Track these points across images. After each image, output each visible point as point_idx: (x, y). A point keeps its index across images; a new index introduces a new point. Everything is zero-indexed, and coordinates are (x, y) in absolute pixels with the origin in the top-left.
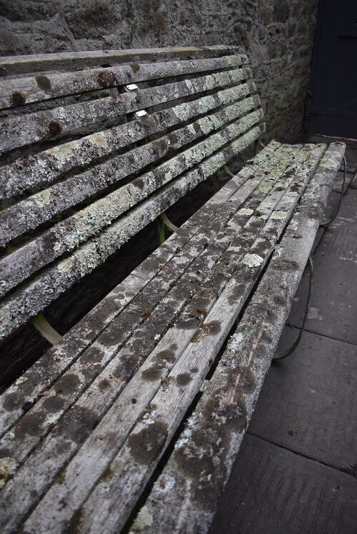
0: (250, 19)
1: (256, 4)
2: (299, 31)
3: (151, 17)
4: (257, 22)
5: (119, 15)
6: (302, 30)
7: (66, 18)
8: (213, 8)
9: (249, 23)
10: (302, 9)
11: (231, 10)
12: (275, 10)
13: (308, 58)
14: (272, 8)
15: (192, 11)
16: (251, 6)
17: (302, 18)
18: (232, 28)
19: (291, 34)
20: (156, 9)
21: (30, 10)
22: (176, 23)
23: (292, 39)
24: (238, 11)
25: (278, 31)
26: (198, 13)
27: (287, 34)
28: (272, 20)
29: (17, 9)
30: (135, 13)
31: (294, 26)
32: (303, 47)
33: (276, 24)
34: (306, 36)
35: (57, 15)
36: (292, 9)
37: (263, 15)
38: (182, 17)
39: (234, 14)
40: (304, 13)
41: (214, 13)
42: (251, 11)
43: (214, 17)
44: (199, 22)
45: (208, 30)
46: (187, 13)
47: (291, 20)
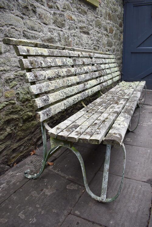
0: (99, 45)
1: (100, 40)
2: (116, 51)
3: (67, 42)
4: (101, 46)
5: (57, 41)
6: (118, 51)
7: (42, 40)
8: (86, 40)
9: (99, 47)
10: (117, 43)
11: (92, 42)
12: (107, 43)
13: (121, 61)
14: (106, 42)
15: (80, 41)
16: (99, 41)
17: (117, 46)
18: (93, 48)
19: (114, 52)
20: (68, 39)
21: (32, 36)
22: (74, 45)
23: (114, 53)
24: (95, 42)
25: (109, 50)
26: (81, 42)
27: (112, 51)
28: (106, 46)
29: (28, 35)
30: (62, 40)
31: (115, 49)
32: (119, 57)
33: (108, 48)
34: (119, 53)
35: (39, 39)
36: (113, 43)
37: (103, 44)
38: (76, 43)
39: (93, 43)
40: (118, 45)
41: (87, 42)
42: (99, 43)
43: (87, 44)
44: (82, 45)
45: (85, 48)
46: (78, 42)
47: (113, 47)
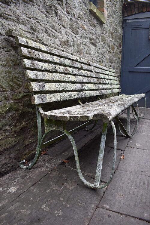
0: (103, 59)
1: (104, 55)
2: (116, 68)
3: (79, 48)
4: (105, 61)
5: (71, 45)
7: (60, 40)
8: (94, 52)
9: (103, 60)
10: (117, 61)
11: (98, 54)
14: (109, 58)
15: (89, 51)
16: (103, 55)
18: (98, 60)
20: (80, 47)
22: (85, 53)
24: (100, 55)
25: (110, 66)
26: (90, 52)
27: (113, 68)
28: (109, 61)
29: (50, 33)
30: (75, 46)
31: (115, 66)
32: (118, 74)
33: (110, 63)
34: (118, 71)
35: (58, 39)
36: (114, 60)
37: (106, 59)
38: (86, 51)
40: (117, 63)
41: (94, 54)
42: (103, 57)
44: (90, 55)
45: (93, 58)
46: (87, 51)
47: (114, 64)
